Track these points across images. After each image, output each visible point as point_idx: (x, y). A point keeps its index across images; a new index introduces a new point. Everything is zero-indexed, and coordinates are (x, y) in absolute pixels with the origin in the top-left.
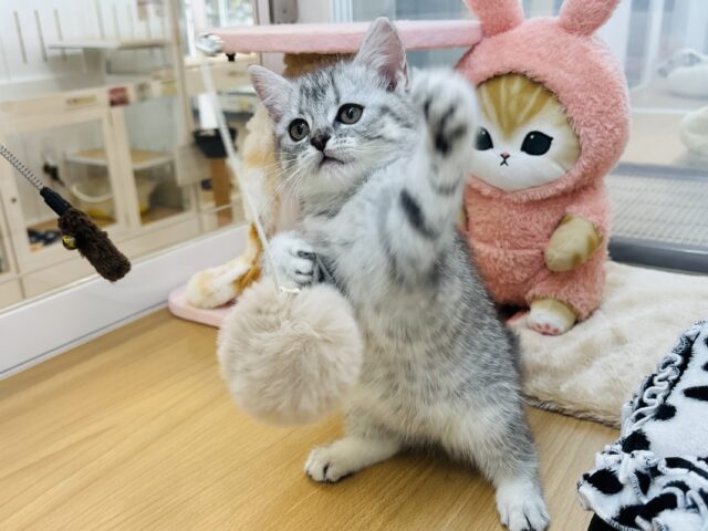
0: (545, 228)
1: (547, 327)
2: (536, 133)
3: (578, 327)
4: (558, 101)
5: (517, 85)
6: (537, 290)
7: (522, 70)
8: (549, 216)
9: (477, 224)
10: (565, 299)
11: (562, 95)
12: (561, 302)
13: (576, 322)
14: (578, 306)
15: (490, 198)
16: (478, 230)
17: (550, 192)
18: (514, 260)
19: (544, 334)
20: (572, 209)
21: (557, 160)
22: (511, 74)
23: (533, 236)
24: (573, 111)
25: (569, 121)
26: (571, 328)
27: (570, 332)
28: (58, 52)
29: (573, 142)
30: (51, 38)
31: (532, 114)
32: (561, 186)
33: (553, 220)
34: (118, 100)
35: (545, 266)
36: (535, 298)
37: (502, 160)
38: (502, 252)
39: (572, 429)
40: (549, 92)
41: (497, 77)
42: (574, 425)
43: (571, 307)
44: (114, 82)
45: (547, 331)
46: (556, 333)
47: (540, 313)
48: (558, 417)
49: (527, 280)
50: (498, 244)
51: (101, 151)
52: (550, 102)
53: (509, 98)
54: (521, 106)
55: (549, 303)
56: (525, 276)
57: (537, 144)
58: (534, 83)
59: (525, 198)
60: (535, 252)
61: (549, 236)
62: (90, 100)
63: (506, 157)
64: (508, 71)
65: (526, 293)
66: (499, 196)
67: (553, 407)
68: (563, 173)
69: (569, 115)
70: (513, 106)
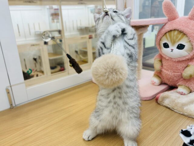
0: (183, 68)
1: (182, 93)
2: (181, 44)
3: (191, 94)
4: (187, 37)
5: (176, 32)
6: (180, 83)
7: (178, 29)
8: (184, 65)
9: (165, 66)
10: (187, 86)
11: (188, 35)
12: (187, 87)
13: (191, 92)
14: (191, 88)
15: (168, 60)
16: (165, 67)
17: (184, 59)
18: (174, 75)
19: (181, 94)
20: (190, 63)
21: (186, 51)
22: (175, 30)
23: (179, 70)
24: (191, 39)
25: (190, 41)
26: (189, 94)
27: (188, 95)
28: (80, 28)
29: (191, 46)
30: (79, 25)
31: (180, 39)
32: (187, 58)
33: (185, 66)
34: (90, 37)
35: (182, 77)
36: (179, 85)
37: (171, 51)
38: (171, 73)
39: (186, 120)
40: (184, 34)
41: (171, 31)
42: (187, 119)
43: (189, 88)
44: (90, 34)
45: (182, 94)
46: (184, 94)
47: (180, 89)
48: (182, 116)
49: (177, 81)
50: (170, 71)
51: (86, 48)
52: (185, 37)
53: (174, 36)
54: (177, 38)
55: (183, 87)
56: (177, 79)
57: (181, 47)
58: (181, 32)
59: (177, 60)
60: (179, 74)
61: (184, 70)
62: (85, 38)
63: (172, 50)
64: (174, 29)
65: (177, 84)
66: (170, 59)
67: (181, 113)
68: (188, 54)
69: (190, 40)
70: (175, 38)
